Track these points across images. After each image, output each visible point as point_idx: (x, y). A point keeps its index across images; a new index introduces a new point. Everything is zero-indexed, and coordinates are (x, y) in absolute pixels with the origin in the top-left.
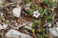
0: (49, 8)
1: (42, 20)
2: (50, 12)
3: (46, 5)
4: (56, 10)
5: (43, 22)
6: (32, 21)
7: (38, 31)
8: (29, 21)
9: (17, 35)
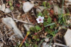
0: (58, 25)
1: (44, 30)
2: (56, 28)
3: (58, 20)
4: (63, 31)
5: (44, 32)
6: (34, 25)
7: (32, 37)
8: (32, 22)
9: (11, 26)
